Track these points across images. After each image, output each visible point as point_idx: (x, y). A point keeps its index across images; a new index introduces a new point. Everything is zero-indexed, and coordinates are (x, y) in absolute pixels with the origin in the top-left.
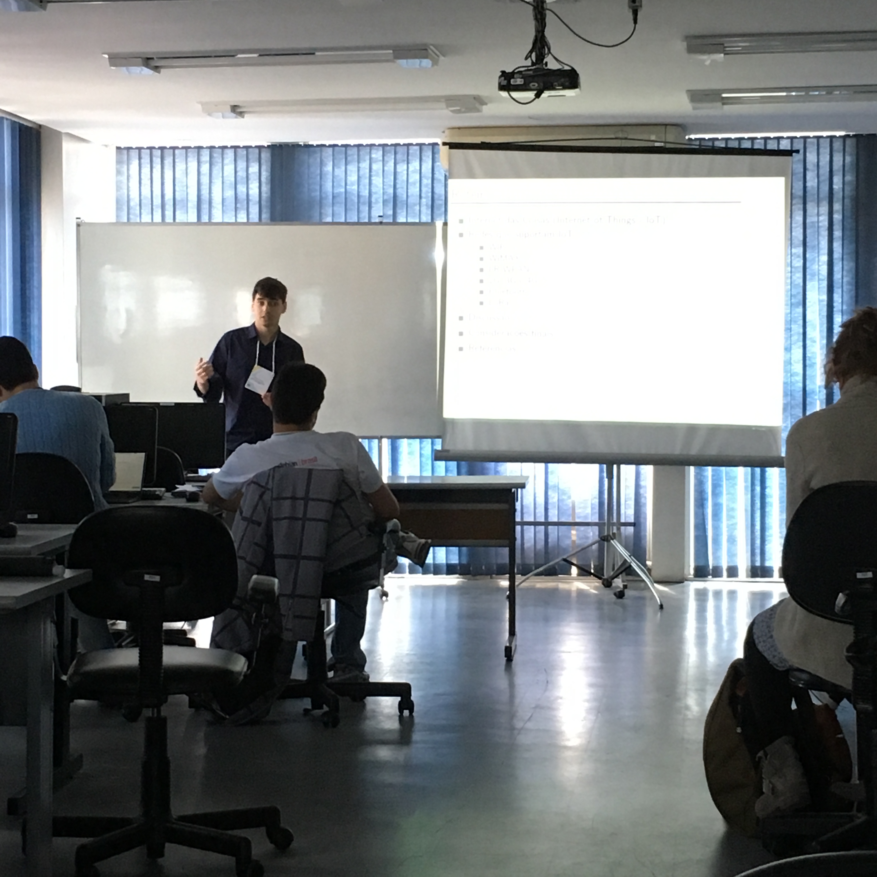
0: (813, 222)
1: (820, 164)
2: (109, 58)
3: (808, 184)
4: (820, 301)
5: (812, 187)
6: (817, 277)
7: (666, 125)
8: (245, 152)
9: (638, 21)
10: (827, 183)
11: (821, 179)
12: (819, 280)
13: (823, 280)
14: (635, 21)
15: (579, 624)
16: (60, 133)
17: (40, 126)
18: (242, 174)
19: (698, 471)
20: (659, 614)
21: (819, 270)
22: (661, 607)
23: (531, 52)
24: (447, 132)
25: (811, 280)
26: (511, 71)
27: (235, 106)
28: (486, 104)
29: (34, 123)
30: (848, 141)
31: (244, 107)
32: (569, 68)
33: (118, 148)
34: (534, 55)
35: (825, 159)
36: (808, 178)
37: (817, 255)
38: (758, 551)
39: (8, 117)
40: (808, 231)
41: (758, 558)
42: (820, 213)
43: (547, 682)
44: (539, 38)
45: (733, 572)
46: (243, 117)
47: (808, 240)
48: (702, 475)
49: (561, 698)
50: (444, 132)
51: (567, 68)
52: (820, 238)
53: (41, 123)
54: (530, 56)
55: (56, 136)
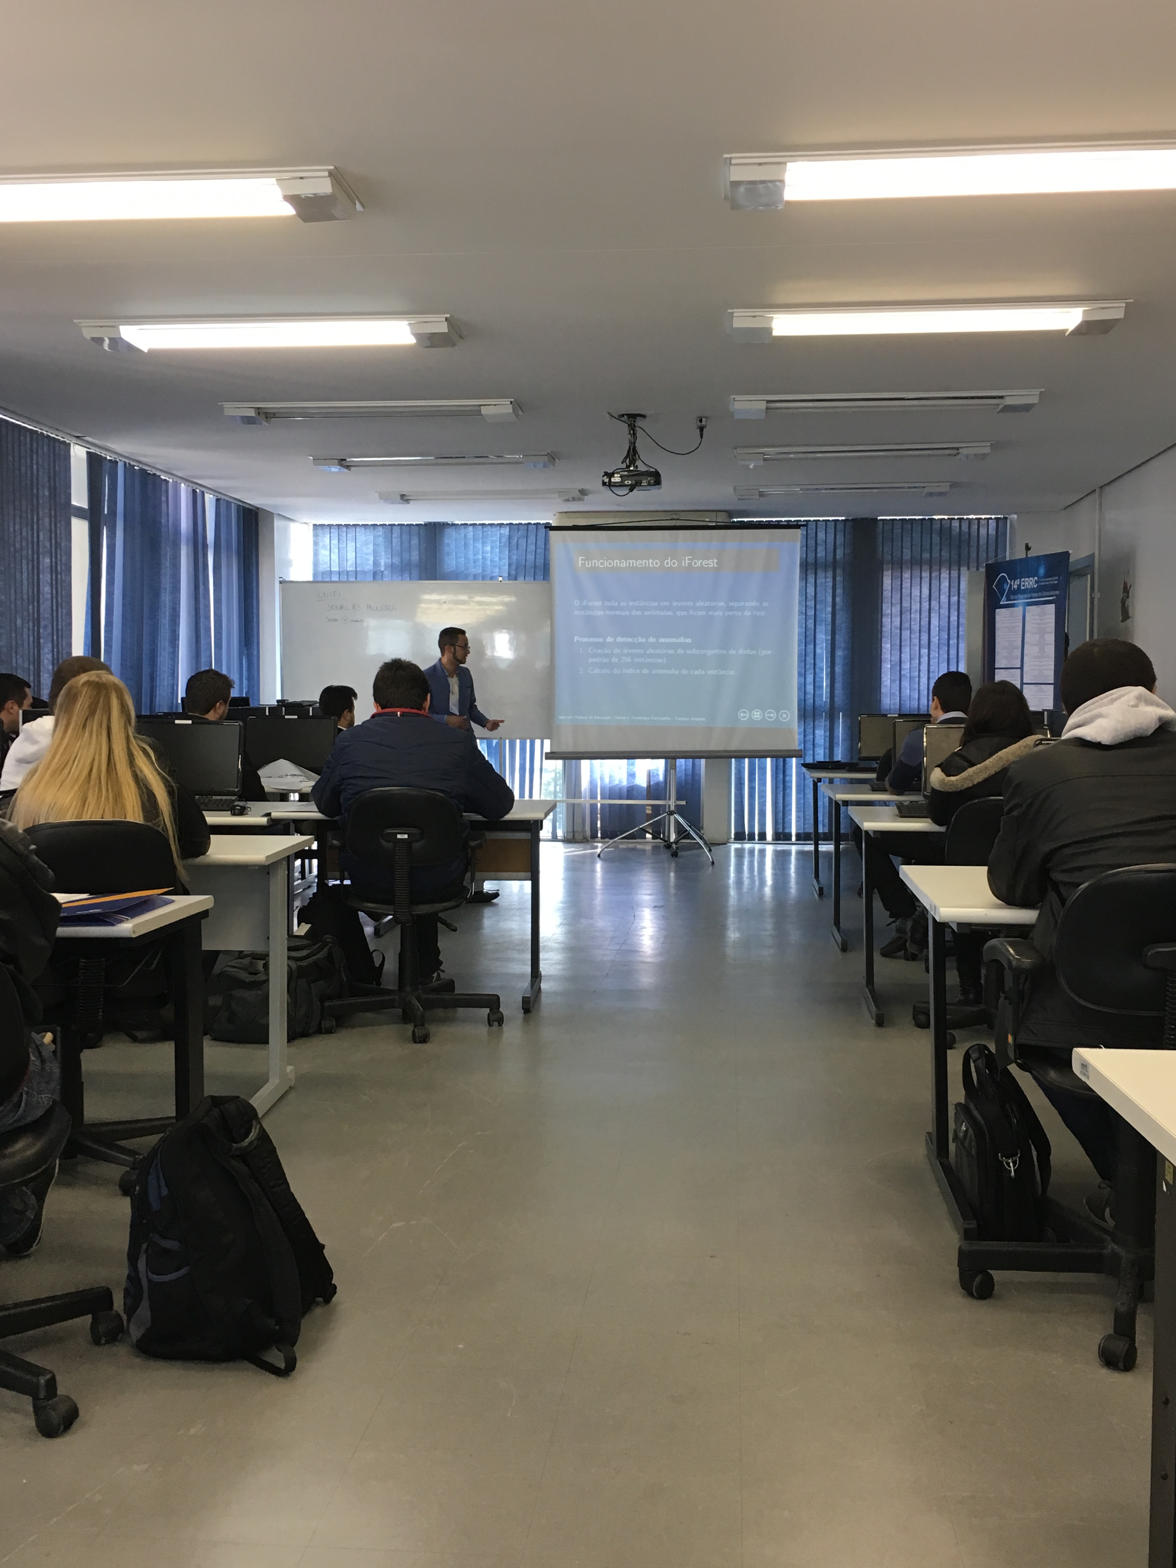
0: (822, 583)
1: (827, 540)
2: (314, 459)
3: (819, 555)
4: (826, 640)
5: (822, 557)
6: (824, 623)
7: (717, 511)
8: (408, 529)
9: (704, 436)
10: (832, 554)
11: (828, 551)
12: (826, 625)
13: (829, 624)
14: (702, 437)
15: (651, 874)
16: (273, 513)
17: (258, 508)
18: (406, 545)
19: (738, 763)
20: (711, 868)
21: (826, 618)
22: (713, 863)
23: (626, 458)
24: (557, 515)
25: (820, 625)
26: (612, 472)
27: (404, 495)
28: (587, 495)
29: (254, 506)
30: (848, 524)
31: (409, 496)
32: (654, 470)
33: (315, 525)
34: (628, 460)
35: (831, 537)
36: (818, 550)
37: (824, 606)
38: (781, 821)
39: (235, 502)
40: (818, 590)
41: (781, 826)
42: (827, 576)
43: (635, 916)
44: (631, 448)
45: (762, 836)
46: (409, 503)
47: (818, 595)
48: (740, 766)
49: (645, 928)
50: (555, 515)
51: (652, 470)
52: (827, 595)
53: (259, 507)
54: (626, 461)
55: (270, 515)
